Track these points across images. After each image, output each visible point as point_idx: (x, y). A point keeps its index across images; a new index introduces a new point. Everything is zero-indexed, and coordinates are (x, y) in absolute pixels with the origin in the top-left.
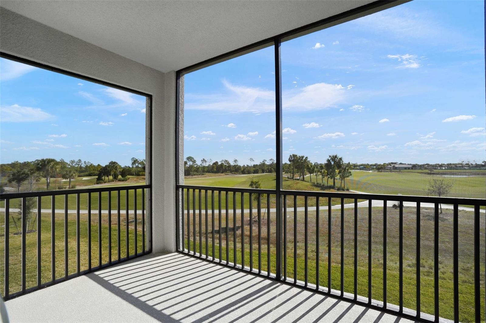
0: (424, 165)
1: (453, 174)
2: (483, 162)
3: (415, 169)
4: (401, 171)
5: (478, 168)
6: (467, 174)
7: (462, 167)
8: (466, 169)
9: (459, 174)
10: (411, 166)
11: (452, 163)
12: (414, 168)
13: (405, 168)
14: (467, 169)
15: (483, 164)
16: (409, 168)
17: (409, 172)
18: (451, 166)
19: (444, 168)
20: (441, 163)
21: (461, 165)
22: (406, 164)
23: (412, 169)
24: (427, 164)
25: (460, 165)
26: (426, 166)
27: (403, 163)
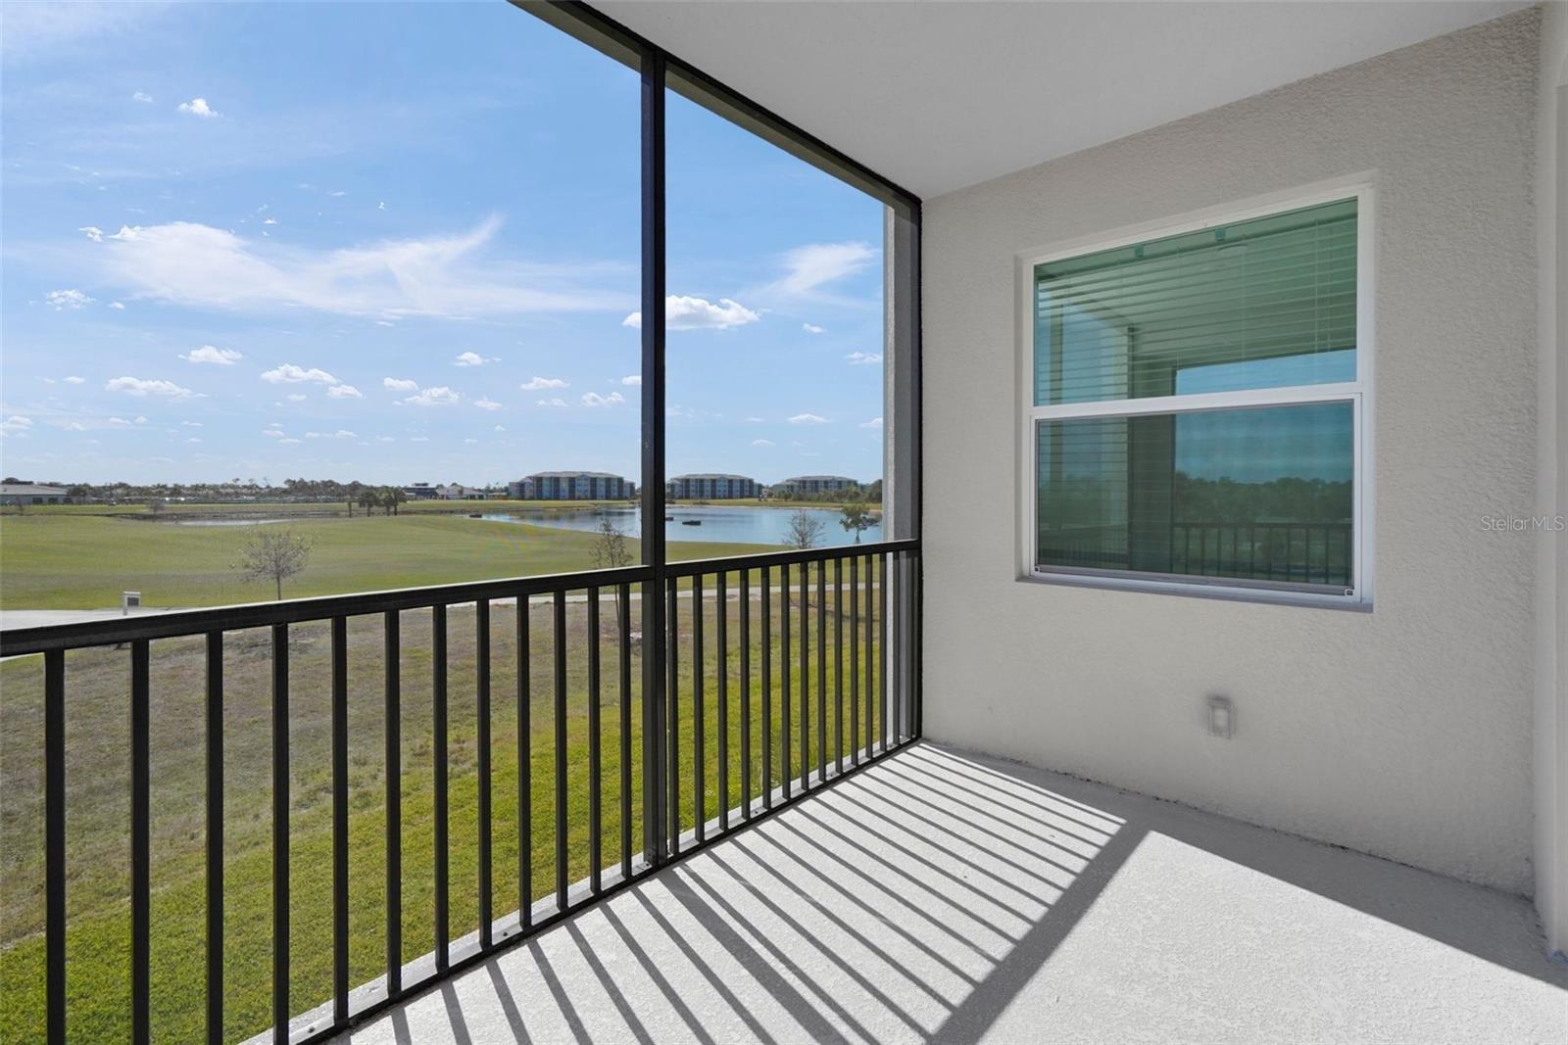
0: (111, 488)
1: (215, 517)
2: (286, 482)
3: (79, 503)
4: (25, 512)
5: (277, 498)
6: (254, 515)
7: (237, 494)
8: (246, 502)
9: (234, 516)
10: (63, 492)
11: (207, 483)
12: (74, 499)
13: (38, 500)
14: (251, 502)
15: (286, 486)
16: (53, 500)
17: (55, 514)
18: (204, 492)
19: (183, 499)
20: (175, 482)
21: (233, 491)
22: (31, 483)
23: (67, 501)
24: (122, 485)
25: (230, 490)
26: (119, 491)
27: (21, 479)
